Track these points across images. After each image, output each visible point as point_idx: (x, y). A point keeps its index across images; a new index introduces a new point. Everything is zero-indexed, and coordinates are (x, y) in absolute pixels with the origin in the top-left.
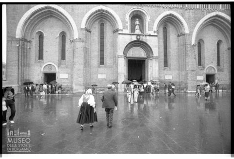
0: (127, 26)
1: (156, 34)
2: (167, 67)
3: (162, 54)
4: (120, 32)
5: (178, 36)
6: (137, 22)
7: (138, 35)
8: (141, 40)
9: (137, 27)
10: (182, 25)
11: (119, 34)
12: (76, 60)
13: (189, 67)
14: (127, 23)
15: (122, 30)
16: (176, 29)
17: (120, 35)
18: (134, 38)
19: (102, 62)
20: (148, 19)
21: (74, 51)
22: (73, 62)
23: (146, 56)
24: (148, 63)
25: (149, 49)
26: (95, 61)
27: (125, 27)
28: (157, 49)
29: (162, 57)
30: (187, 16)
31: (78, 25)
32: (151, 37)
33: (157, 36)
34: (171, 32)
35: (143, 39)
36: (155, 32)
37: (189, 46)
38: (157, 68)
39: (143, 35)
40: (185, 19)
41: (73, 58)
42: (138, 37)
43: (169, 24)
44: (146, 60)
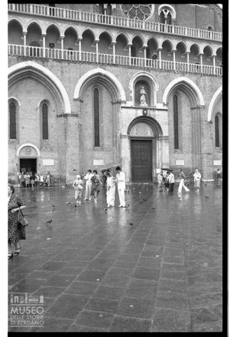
0: (131, 97)
1: (165, 108)
2: (178, 148)
3: (173, 132)
4: (123, 105)
5: (192, 109)
6: (143, 91)
7: (145, 109)
8: (148, 115)
9: (143, 98)
10: (197, 95)
11: (122, 107)
12: (69, 141)
13: (205, 149)
14: (131, 92)
15: (125, 103)
16: (190, 99)
17: (123, 109)
18: (140, 113)
19: (97, 143)
20: (156, 88)
21: (65, 130)
22: (66, 144)
23: (152, 136)
24: (156, 145)
25: (157, 126)
26: (89, 142)
27: (128, 98)
28: (167, 126)
29: (173, 136)
30: (202, 84)
31: (70, 93)
32: (160, 112)
33: (167, 110)
34: (183, 104)
35: (151, 113)
36: (164, 105)
37: (204, 123)
38: (167, 151)
39: (151, 109)
40: (200, 88)
41: (66, 139)
42: (145, 112)
43: (181, 93)
44: (154, 140)
